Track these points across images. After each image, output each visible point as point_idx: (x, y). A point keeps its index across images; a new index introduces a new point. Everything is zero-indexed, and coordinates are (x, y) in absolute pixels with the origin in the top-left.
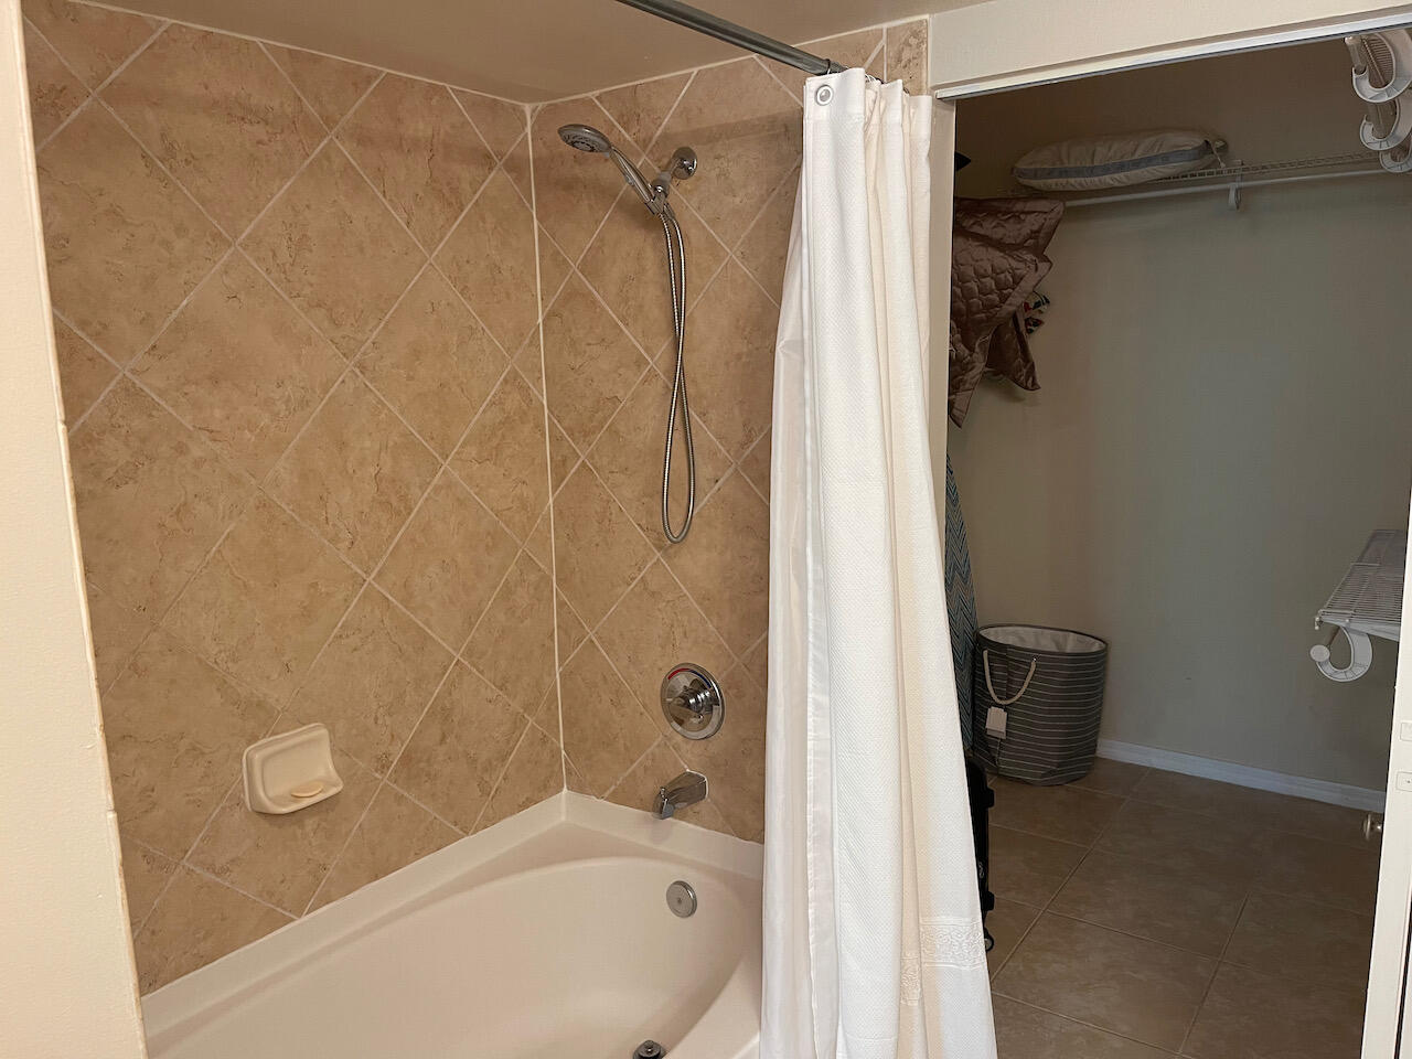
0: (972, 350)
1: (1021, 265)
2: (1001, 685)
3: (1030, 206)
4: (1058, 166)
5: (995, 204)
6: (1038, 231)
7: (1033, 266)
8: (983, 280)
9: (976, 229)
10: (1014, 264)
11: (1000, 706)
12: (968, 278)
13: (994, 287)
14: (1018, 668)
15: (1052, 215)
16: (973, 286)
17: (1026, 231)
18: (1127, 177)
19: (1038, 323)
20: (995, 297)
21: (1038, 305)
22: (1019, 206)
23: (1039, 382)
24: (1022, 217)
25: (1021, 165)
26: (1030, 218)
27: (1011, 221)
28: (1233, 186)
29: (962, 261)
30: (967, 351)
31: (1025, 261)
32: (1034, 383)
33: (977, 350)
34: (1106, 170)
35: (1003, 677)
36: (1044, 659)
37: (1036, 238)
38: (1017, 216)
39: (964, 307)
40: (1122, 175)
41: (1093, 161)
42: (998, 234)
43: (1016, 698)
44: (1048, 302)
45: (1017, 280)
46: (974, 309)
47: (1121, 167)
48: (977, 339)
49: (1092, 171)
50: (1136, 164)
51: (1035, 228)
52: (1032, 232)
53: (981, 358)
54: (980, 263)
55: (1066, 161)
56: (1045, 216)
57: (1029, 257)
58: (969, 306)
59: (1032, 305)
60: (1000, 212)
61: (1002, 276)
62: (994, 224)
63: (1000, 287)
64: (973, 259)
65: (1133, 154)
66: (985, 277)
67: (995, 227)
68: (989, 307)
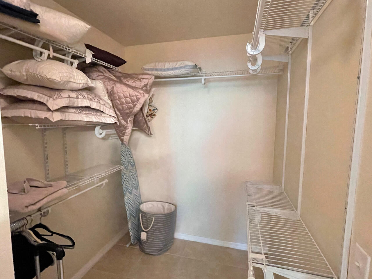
0: (127, 122)
1: (139, 94)
2: (145, 224)
3: (144, 76)
4: (155, 67)
5: (133, 75)
6: (147, 85)
7: (143, 95)
8: (127, 99)
9: (127, 83)
10: (137, 94)
11: (144, 231)
12: (121, 98)
13: (131, 101)
14: (150, 220)
15: (151, 80)
16: (123, 100)
17: (143, 84)
18: (174, 72)
19: (154, 115)
20: (131, 105)
21: (154, 110)
22: (140, 76)
23: (152, 133)
24: (141, 80)
25: (145, 67)
26: (144, 80)
27: (138, 81)
28: (203, 78)
29: (119, 92)
30: (125, 123)
31: (140, 93)
32: (150, 133)
33: (129, 122)
34: (168, 70)
35: (146, 222)
36: (157, 217)
37: (146, 87)
38: (140, 80)
39: (121, 108)
40: (173, 71)
41: (165, 67)
42: (134, 85)
43: (149, 229)
44: (157, 109)
45: (138, 99)
46: (125, 109)
47: (172, 69)
48: (128, 119)
49: (164, 70)
50: (176, 69)
51: (146, 83)
52: (145, 85)
53: (131, 125)
54: (125, 93)
55: (157, 67)
56: (148, 80)
57: (141, 92)
58: (123, 107)
59: (152, 110)
60: (135, 78)
61: (133, 98)
62: (132, 81)
63: (133, 101)
64: (123, 91)
65: (176, 66)
66: (127, 98)
67: (133, 82)
68: (130, 108)
